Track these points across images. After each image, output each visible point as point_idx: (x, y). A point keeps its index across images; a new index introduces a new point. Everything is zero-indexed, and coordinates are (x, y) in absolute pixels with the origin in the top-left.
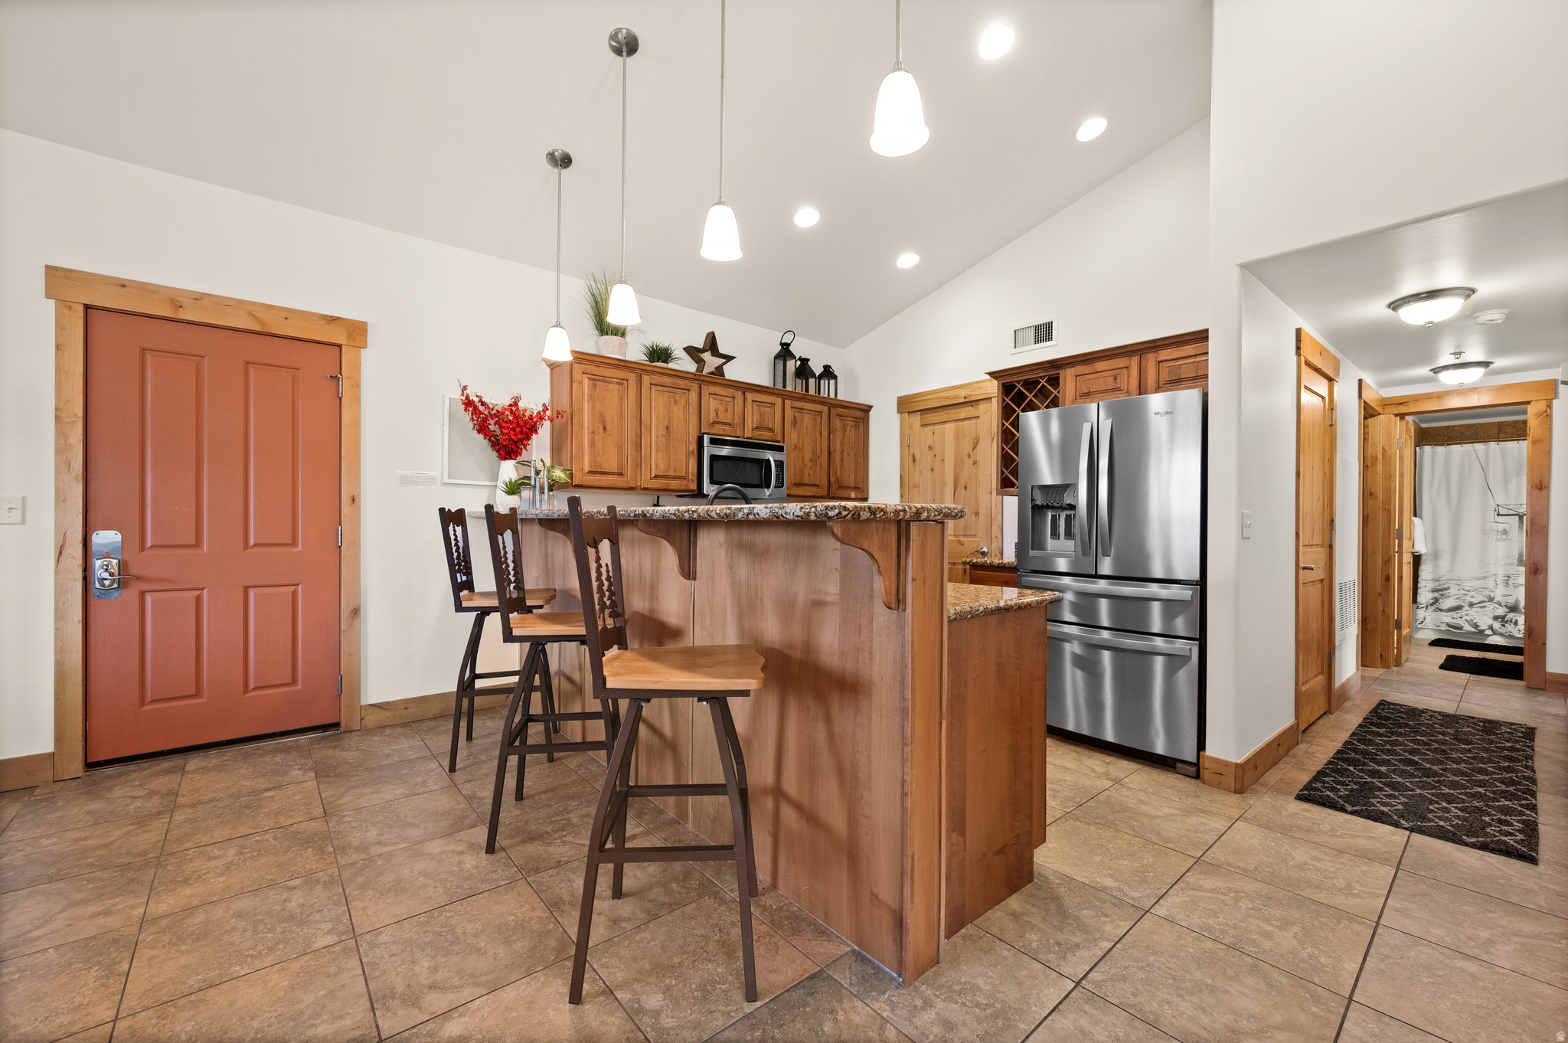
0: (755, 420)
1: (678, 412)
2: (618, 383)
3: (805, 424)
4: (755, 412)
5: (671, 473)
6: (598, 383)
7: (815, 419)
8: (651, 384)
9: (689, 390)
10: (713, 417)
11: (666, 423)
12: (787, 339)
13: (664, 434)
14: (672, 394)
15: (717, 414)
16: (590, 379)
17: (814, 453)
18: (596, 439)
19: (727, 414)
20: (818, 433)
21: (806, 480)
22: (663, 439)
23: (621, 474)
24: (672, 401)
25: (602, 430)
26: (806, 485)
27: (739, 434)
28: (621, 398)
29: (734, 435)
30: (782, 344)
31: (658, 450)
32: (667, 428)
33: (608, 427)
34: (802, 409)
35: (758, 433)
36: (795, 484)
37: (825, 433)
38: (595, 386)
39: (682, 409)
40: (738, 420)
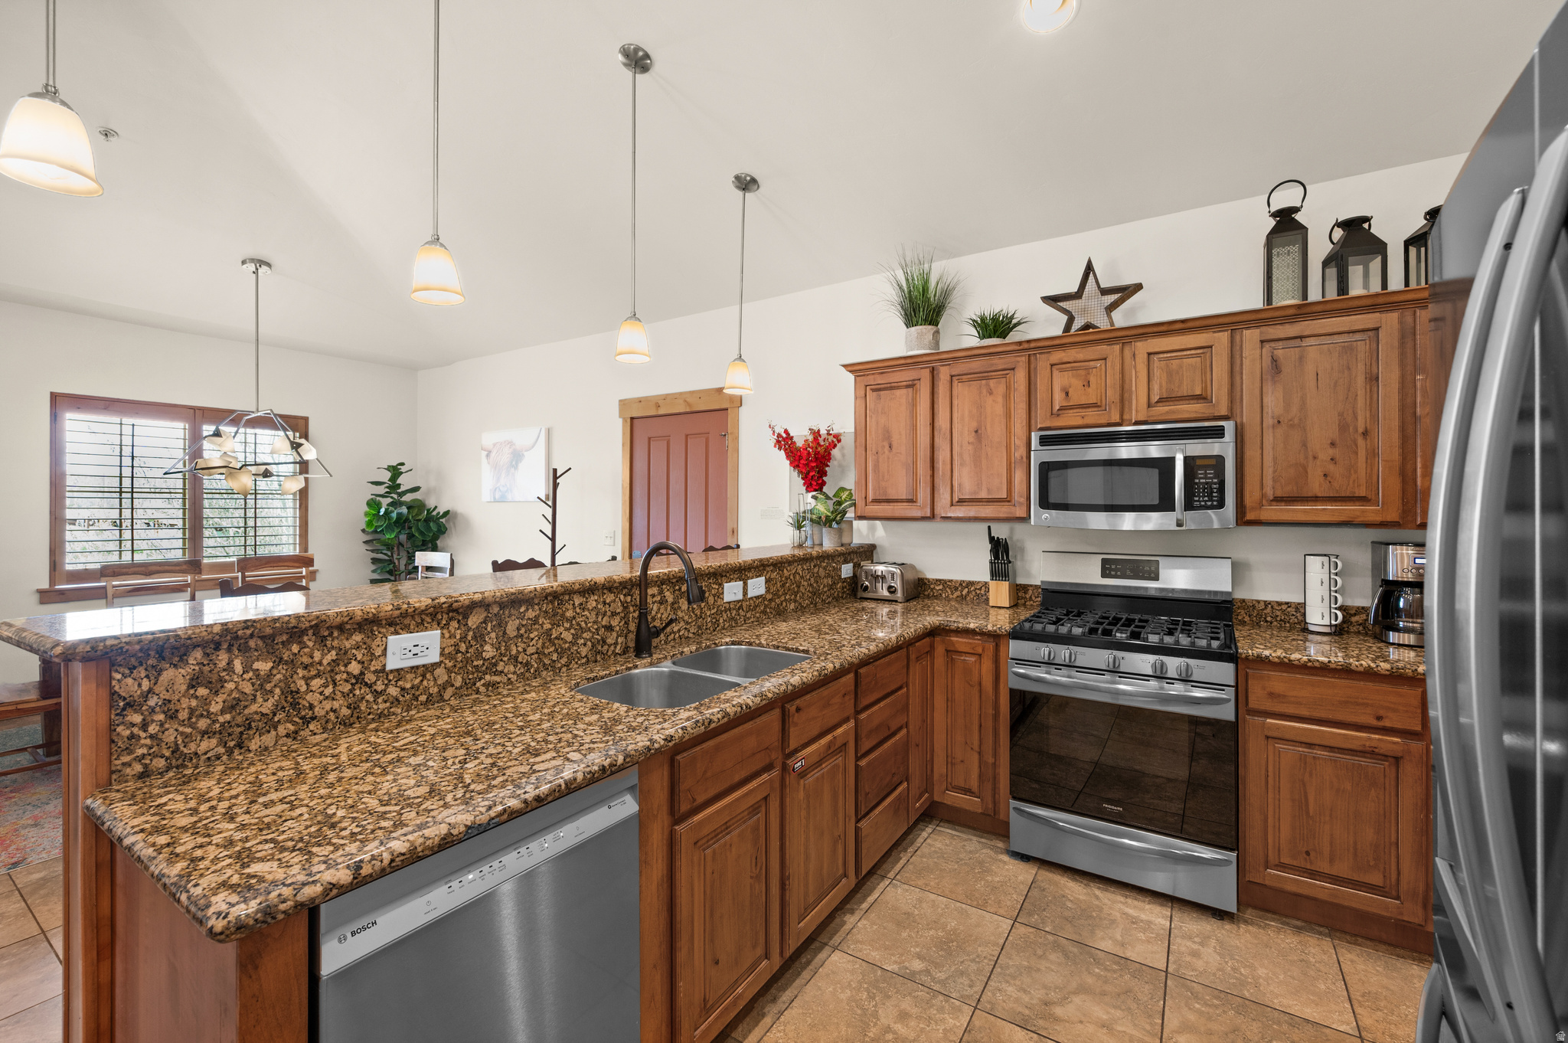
0: (1156, 388)
1: (995, 406)
2: (908, 387)
3: (1310, 368)
4: (1157, 373)
5: (983, 495)
6: (882, 393)
7: (1348, 349)
8: (952, 376)
9: (1013, 369)
10: (1059, 400)
11: (974, 425)
12: (1285, 198)
13: (972, 440)
14: (984, 382)
15: (1067, 394)
16: (873, 390)
17: (1343, 427)
18: (881, 460)
19: (1090, 390)
20: (1360, 380)
21: (1316, 486)
22: (970, 447)
23: (911, 501)
24: (984, 391)
25: (887, 447)
26: (1316, 499)
27: (1116, 418)
28: (913, 405)
29: (1103, 421)
30: (1274, 215)
31: (962, 465)
32: (976, 432)
33: (895, 445)
34: (1301, 337)
35: (1162, 410)
36: (1278, 500)
37: (1390, 376)
38: (879, 398)
39: (1000, 400)
40: (1112, 395)
